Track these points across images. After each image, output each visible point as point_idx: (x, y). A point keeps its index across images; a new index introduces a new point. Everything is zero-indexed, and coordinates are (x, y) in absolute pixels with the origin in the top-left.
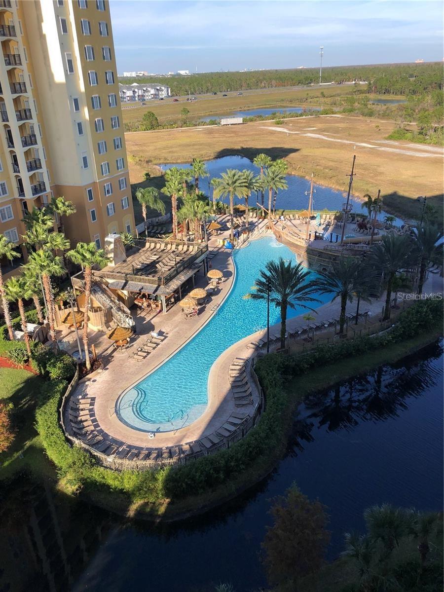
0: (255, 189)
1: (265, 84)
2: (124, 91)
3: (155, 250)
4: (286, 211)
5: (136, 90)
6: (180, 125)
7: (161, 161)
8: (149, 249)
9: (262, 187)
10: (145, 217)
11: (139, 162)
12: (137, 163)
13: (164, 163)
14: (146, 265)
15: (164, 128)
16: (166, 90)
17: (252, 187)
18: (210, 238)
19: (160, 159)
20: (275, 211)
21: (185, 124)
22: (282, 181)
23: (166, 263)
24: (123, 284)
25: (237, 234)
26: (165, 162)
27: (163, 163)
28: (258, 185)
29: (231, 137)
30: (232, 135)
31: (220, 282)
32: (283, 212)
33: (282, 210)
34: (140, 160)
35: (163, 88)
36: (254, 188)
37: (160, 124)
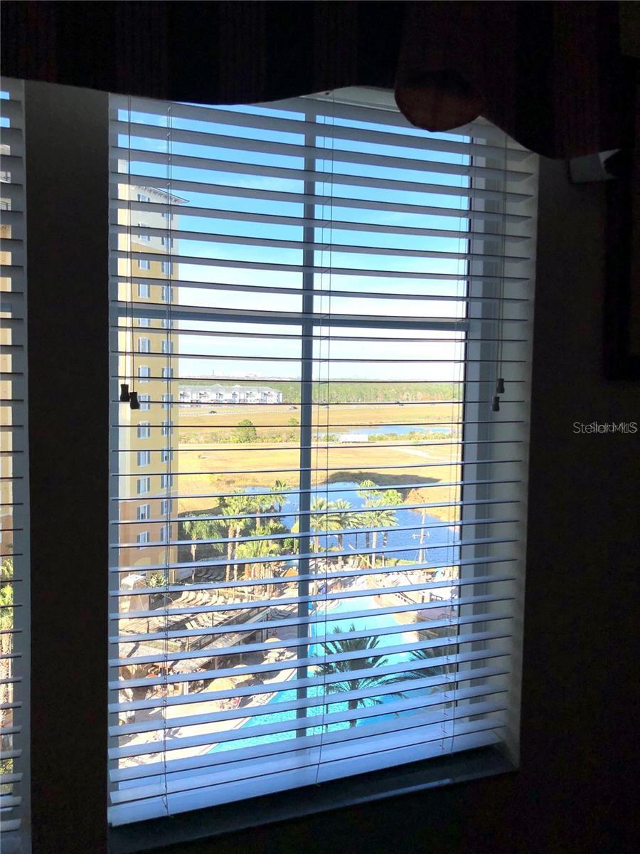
0: (352, 525)
1: (408, 396)
2: (222, 393)
3: (194, 602)
4: (401, 561)
5: (237, 393)
6: (285, 439)
7: (248, 483)
8: (186, 601)
9: (363, 524)
10: (194, 554)
11: (217, 482)
12: (213, 482)
13: (252, 486)
14: (173, 624)
15: (263, 442)
16: (276, 394)
17: (347, 523)
18: (285, 591)
19: (247, 480)
20: (385, 560)
21: (291, 437)
22: (391, 518)
23: (202, 623)
24: (131, 649)
25: (324, 589)
26: (252, 484)
27: (250, 486)
28: (356, 521)
29: (349, 458)
30: (351, 455)
31: (281, 658)
32: (397, 562)
33: (396, 560)
34: (218, 480)
35: (273, 393)
36: (349, 525)
37: (258, 436)
